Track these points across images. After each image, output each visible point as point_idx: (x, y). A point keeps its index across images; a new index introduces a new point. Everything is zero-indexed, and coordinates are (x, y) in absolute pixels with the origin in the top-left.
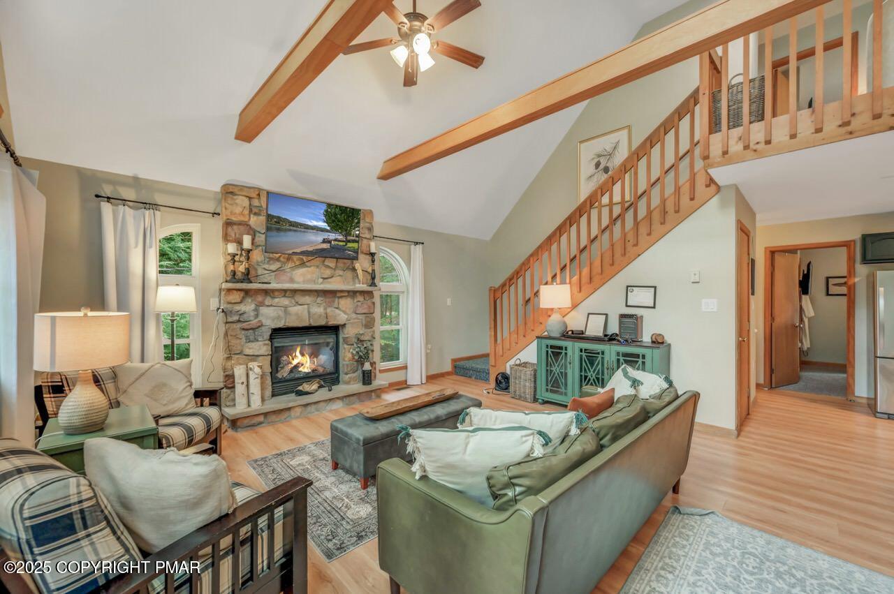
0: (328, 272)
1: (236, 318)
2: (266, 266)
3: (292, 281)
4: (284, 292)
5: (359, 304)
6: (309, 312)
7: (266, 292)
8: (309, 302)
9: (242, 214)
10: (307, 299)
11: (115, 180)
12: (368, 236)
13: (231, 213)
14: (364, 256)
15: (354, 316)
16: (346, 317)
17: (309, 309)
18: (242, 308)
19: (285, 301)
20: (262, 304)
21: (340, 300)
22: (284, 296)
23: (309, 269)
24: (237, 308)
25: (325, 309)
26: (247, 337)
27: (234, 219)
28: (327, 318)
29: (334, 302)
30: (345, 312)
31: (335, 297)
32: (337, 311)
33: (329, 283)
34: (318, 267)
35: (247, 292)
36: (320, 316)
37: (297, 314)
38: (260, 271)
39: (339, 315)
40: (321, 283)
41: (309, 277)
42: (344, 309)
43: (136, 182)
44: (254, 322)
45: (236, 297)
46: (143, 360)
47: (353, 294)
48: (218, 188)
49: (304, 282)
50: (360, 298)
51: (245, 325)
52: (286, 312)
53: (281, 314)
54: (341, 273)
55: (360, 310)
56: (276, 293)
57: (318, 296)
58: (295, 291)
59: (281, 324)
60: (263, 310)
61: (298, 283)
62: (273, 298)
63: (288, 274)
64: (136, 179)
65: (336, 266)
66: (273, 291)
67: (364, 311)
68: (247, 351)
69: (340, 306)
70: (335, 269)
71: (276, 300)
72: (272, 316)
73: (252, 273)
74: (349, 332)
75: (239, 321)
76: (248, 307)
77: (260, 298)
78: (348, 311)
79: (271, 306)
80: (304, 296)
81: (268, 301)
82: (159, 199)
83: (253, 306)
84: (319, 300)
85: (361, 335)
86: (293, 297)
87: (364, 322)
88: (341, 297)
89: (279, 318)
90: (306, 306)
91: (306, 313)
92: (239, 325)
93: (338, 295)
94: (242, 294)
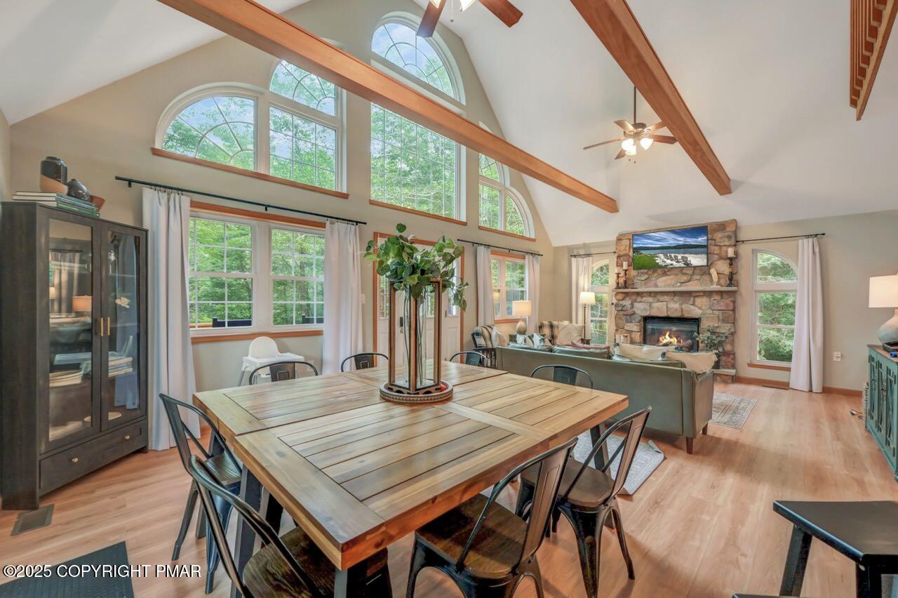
0: (685, 278)
1: (620, 308)
2: (639, 278)
3: (656, 286)
4: (650, 294)
5: (715, 302)
6: (667, 307)
7: (638, 294)
8: (667, 300)
9: (625, 250)
10: (666, 298)
11: (578, 247)
12: (727, 243)
13: (620, 250)
14: (723, 261)
15: (710, 311)
16: (701, 312)
17: (667, 305)
18: (624, 303)
19: (650, 299)
20: (635, 301)
21: (696, 299)
22: (650, 296)
23: (668, 277)
24: (621, 303)
25: (681, 305)
26: (626, 320)
27: (621, 253)
28: (682, 311)
29: (689, 300)
30: (700, 308)
31: (691, 296)
32: (692, 307)
33: (687, 286)
34: (676, 275)
35: (627, 294)
36: (677, 310)
37: (658, 308)
38: (635, 281)
39: (694, 310)
40: (680, 286)
41: (669, 282)
42: (699, 306)
43: (585, 246)
44: (630, 312)
45: (620, 297)
46: (577, 323)
47: (709, 294)
48: (615, 239)
49: (665, 286)
50: (717, 297)
51: (625, 313)
52: (650, 306)
53: (647, 307)
54: (698, 277)
55: (717, 307)
56: (645, 294)
57: (675, 295)
58: (656, 293)
59: (646, 314)
60: (636, 304)
61: (661, 287)
62: (642, 297)
63: (653, 282)
64: (584, 244)
65: (693, 273)
66: (642, 293)
67: (720, 308)
68: (626, 328)
69: (696, 303)
70: (692, 275)
71: (644, 298)
72: (642, 308)
73: (630, 282)
74: (705, 324)
75: (622, 310)
76: (627, 303)
77: (634, 297)
78: (703, 308)
79: (641, 302)
80: (664, 295)
81: (639, 299)
82: (593, 251)
83: (630, 302)
84: (676, 298)
85: (717, 327)
86: (655, 296)
87: (721, 317)
88: (698, 296)
89: (645, 309)
90: (665, 303)
91: (665, 307)
92: (622, 313)
93: (694, 294)
94: (623, 295)
